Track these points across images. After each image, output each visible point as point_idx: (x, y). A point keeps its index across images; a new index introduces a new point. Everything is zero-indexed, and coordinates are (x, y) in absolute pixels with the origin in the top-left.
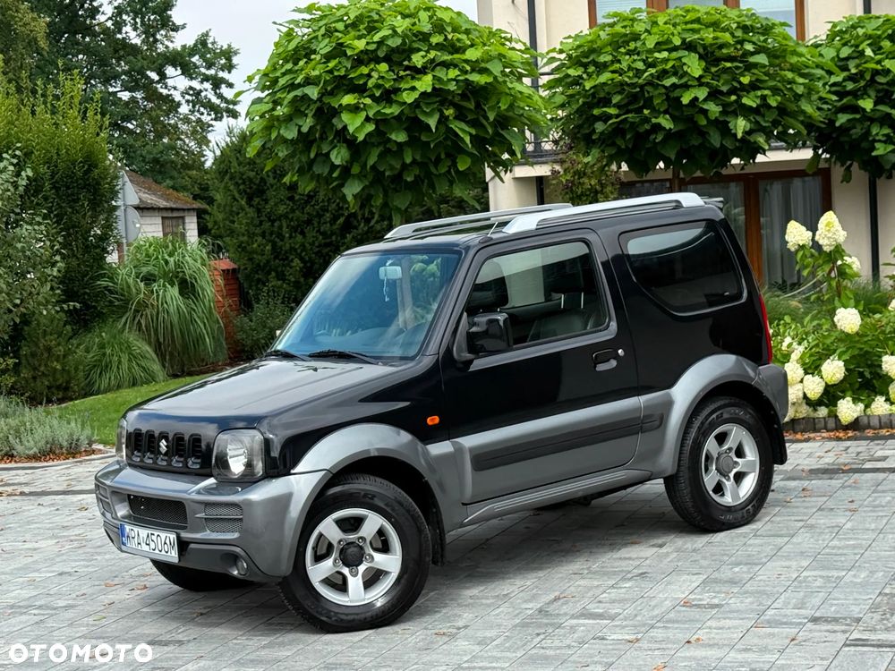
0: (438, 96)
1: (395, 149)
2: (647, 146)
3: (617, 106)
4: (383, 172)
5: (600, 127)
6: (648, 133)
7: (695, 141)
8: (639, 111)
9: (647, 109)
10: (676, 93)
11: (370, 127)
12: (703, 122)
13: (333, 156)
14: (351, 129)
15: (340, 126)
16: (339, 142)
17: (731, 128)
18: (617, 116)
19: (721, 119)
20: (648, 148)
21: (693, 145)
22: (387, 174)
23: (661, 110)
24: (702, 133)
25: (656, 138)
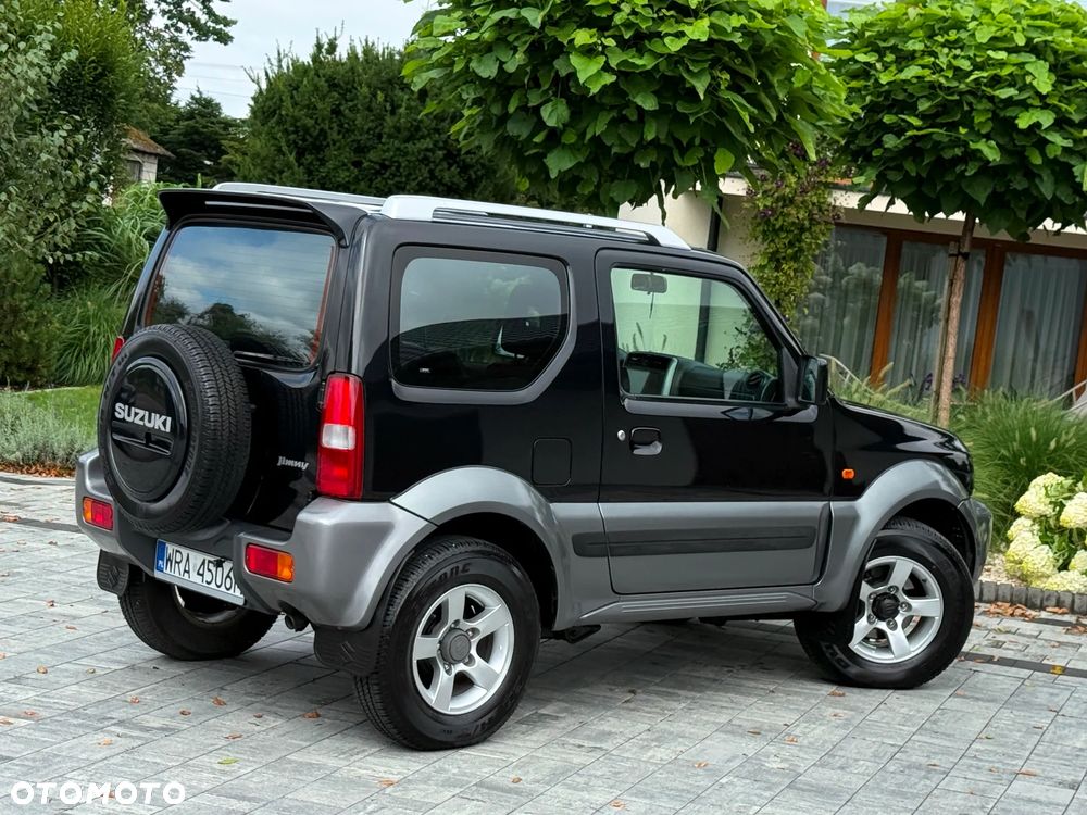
0: (712, 51)
1: (634, 118)
2: (947, 179)
3: (923, 116)
4: (610, 148)
5: (890, 141)
6: (956, 161)
7: (1019, 184)
8: (953, 126)
9: (964, 127)
10: (1009, 113)
11: (609, 79)
12: (1037, 160)
13: (545, 113)
14: (582, 78)
15: (563, 73)
16: (555, 94)
17: (1076, 174)
18: (919, 129)
19: (1062, 159)
20: (948, 182)
21: (1015, 189)
22: (614, 150)
23: (983, 132)
24: (1030, 174)
25: (966, 170)
